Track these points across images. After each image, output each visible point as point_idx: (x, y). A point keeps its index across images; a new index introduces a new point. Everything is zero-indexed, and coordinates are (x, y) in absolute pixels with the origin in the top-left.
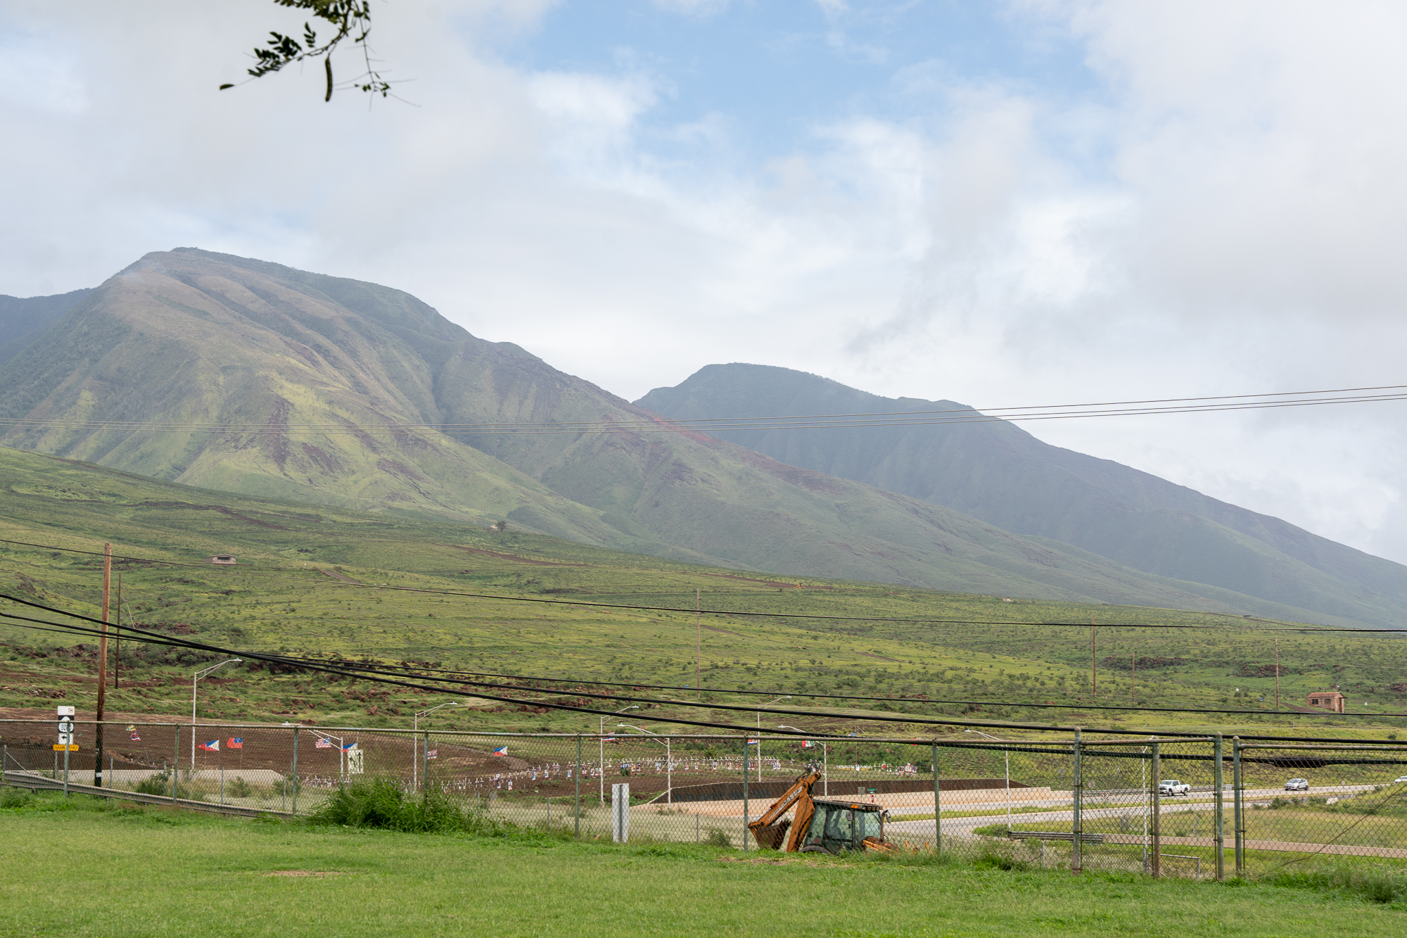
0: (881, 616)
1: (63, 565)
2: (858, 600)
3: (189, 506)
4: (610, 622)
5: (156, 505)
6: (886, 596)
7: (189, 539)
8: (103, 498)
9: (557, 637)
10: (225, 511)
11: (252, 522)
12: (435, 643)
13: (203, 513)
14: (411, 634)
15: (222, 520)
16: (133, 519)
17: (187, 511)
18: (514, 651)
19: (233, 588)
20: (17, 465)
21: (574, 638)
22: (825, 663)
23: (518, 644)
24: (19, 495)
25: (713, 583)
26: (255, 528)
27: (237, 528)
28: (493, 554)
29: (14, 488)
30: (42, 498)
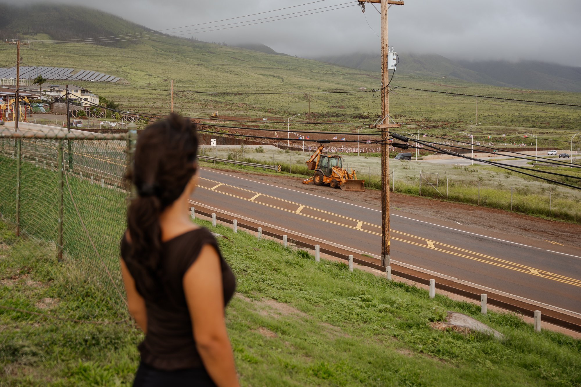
0: (552, 100)
1: (321, 91)
2: (546, 96)
3: (358, 74)
4: (463, 103)
5: (349, 74)
6: (555, 94)
7: (356, 83)
8: (336, 73)
9: (446, 108)
10: (368, 75)
11: (375, 78)
12: (410, 110)
13: (362, 76)
14: (404, 108)
15: (367, 78)
16: (343, 78)
17: (358, 75)
18: (432, 112)
19: (363, 96)
20: (314, 64)
21: (451, 108)
22: (523, 114)
23: (433, 110)
24: (313, 72)
25: (503, 92)
26: (376, 79)
27: (370, 80)
28: (441, 85)
29: (312, 71)
30: (320, 73)
